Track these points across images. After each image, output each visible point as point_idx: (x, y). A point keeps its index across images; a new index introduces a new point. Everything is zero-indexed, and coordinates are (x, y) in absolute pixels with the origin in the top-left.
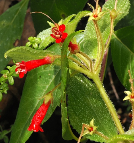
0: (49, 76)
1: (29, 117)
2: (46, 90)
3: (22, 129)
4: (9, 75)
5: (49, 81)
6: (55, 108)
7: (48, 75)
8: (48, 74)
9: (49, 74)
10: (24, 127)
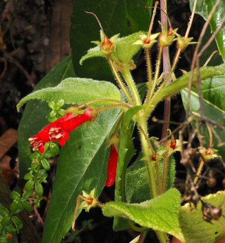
0: (92, 145)
1: (68, 202)
2: (88, 165)
3: (59, 219)
4: (41, 157)
5: (92, 153)
6: (103, 188)
7: (90, 144)
8: (90, 142)
9: (92, 143)
10: (61, 215)
